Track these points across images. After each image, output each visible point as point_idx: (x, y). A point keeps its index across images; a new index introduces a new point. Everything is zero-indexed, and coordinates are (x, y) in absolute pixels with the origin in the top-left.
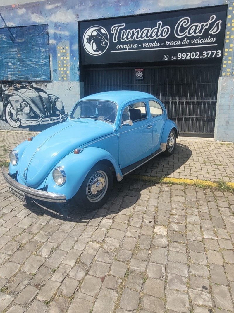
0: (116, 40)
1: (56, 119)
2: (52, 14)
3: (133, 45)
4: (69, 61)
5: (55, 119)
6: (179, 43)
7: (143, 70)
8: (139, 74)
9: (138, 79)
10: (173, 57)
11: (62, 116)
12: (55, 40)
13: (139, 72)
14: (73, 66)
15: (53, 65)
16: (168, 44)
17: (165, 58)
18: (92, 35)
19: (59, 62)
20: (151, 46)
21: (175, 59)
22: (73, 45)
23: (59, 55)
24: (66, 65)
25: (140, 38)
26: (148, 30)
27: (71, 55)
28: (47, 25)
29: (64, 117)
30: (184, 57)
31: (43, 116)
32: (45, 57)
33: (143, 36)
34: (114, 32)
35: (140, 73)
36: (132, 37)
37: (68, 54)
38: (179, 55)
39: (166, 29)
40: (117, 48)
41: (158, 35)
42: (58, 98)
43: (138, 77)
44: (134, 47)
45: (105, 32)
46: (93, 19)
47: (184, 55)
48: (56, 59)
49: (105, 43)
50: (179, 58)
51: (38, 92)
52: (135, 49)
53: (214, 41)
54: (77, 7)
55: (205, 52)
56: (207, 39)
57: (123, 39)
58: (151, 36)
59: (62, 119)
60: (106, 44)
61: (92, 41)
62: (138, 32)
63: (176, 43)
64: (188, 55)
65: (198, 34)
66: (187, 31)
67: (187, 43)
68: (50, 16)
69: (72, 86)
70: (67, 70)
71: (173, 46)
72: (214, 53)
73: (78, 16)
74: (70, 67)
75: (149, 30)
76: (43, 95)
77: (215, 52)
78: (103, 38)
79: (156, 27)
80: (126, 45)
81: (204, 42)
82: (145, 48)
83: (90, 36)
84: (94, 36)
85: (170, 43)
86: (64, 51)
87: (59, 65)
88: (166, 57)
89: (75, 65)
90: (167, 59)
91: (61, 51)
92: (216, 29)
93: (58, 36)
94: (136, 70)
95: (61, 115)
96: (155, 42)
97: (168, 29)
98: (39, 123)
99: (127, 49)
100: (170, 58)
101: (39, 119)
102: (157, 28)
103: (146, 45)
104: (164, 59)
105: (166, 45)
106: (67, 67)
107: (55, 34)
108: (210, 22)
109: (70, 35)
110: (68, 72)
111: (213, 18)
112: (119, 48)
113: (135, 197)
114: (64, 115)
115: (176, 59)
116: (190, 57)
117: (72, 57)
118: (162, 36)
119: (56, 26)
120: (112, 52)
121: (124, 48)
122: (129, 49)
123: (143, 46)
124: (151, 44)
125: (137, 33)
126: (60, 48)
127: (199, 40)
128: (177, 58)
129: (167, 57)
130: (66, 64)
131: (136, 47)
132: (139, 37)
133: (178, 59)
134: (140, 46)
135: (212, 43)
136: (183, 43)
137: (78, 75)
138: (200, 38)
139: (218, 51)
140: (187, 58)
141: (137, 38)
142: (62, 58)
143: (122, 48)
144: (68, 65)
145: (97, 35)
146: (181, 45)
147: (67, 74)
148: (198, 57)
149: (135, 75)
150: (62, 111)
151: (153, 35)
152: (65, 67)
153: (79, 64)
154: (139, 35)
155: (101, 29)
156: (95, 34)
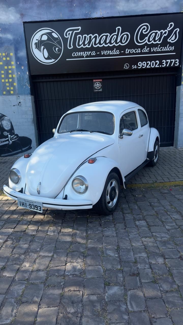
0: (71, 47)
1: (3, 142)
3: (91, 52)
4: (15, 70)
6: (139, 51)
7: (101, 80)
8: (98, 85)
9: (97, 91)
10: (134, 66)
11: (12, 137)
14: (21, 76)
16: (128, 52)
17: (125, 67)
18: (42, 39)
19: (3, 72)
20: (110, 54)
21: (136, 68)
22: (19, 52)
23: (1, 63)
24: (12, 76)
25: (98, 45)
26: (107, 36)
27: (17, 63)
29: (14, 138)
30: (144, 66)
33: (102, 42)
34: (68, 36)
35: (99, 84)
36: (89, 43)
37: (13, 63)
38: (140, 64)
39: (125, 36)
40: (73, 55)
41: (118, 42)
42: (4, 116)
43: (96, 88)
44: (92, 55)
45: (58, 37)
46: (42, 20)
47: (144, 64)
49: (58, 49)
50: (140, 66)
52: (93, 56)
53: (172, 49)
54: (21, 5)
55: (165, 61)
56: (166, 47)
57: (79, 45)
58: (110, 42)
59: (11, 140)
60: (60, 50)
61: (43, 47)
62: (96, 37)
63: (136, 51)
64: (148, 63)
65: (157, 42)
66: (147, 38)
67: (147, 51)
69: (21, 101)
70: (13, 81)
71: (133, 54)
72: (172, 61)
73: (22, 15)
74: (17, 78)
75: (108, 35)
77: (174, 60)
78: (55, 43)
80: (83, 53)
81: (163, 50)
82: (104, 55)
83: (39, 41)
84: (44, 41)
85: (130, 51)
86: (8, 59)
87: (3, 76)
88: (126, 65)
90: (127, 68)
91: (4, 59)
92: (174, 37)
94: (94, 81)
95: (9, 136)
96: (115, 49)
97: (127, 35)
99: (85, 57)
100: (131, 67)
102: (116, 33)
103: (105, 53)
104: (124, 68)
105: (126, 53)
106: (12, 78)
108: (168, 29)
109: (14, 39)
110: (15, 84)
111: (171, 25)
112: (75, 55)
116: (150, 65)
117: (19, 67)
118: (122, 43)
120: (67, 60)
121: (81, 55)
122: (87, 57)
123: (102, 54)
124: (110, 51)
125: (94, 39)
126: (2, 54)
127: (158, 48)
128: (137, 67)
129: (127, 66)
130: (12, 74)
131: (94, 54)
132: (97, 43)
133: (139, 68)
134: (99, 53)
135: (171, 52)
136: (143, 52)
137: (28, 86)
138: (159, 46)
139: (176, 60)
140: (148, 67)
141: (95, 44)
142: (6, 67)
143: (79, 55)
144: (14, 76)
145: (47, 40)
146: (141, 53)
147: (14, 87)
148: (158, 65)
149: (93, 86)
150: (11, 131)
151: (112, 42)
152: (10, 78)
153: (28, 74)
154: (97, 42)
155: (52, 33)
156: (45, 38)
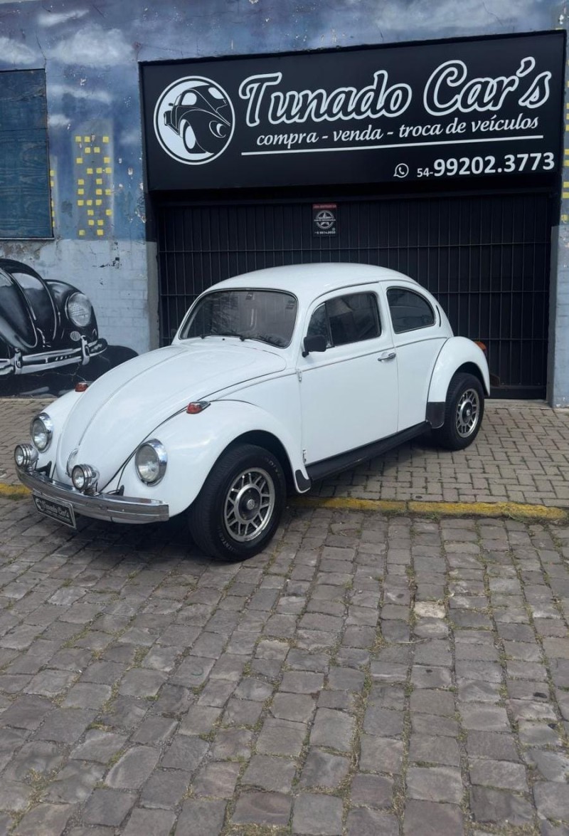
0: (255, 122)
1: (69, 357)
2: (58, 39)
3: (305, 135)
4: (111, 179)
5: (64, 357)
6: (436, 130)
7: (335, 206)
8: (325, 219)
9: (321, 233)
10: (423, 171)
11: (90, 345)
12: (67, 116)
13: (325, 212)
14: (126, 194)
15: (61, 191)
16: (406, 134)
17: (398, 173)
18: (183, 104)
19: (81, 182)
20: (357, 139)
21: (427, 174)
22: (123, 133)
23: (79, 161)
24: (104, 192)
25: (326, 117)
26: (348, 94)
27: (116, 161)
28: (41, 72)
29: (96, 348)
30: (452, 171)
31: (25, 346)
32: (33, 165)
33: (335, 110)
34: (249, 96)
35: (328, 215)
36: (302, 112)
37: (107, 160)
38: (439, 165)
39: (399, 92)
40: (258, 143)
41: (378, 108)
42: (75, 290)
43: (321, 226)
44: (308, 141)
45: (222, 97)
46: (185, 57)
47: (452, 164)
48: (70, 172)
49: (221, 128)
50: (439, 171)
51: (9, 272)
52: (312, 145)
53: (534, 125)
54: (137, 23)
55: (512, 157)
56: (513, 121)
57: (275, 117)
58: (357, 110)
59: (87, 354)
60: (226, 130)
61: (183, 122)
62: (319, 97)
63: (428, 130)
64: (464, 163)
65: (490, 107)
66: (459, 97)
67: (459, 130)
68: (53, 44)
69: (122, 254)
70: (105, 206)
71: (421, 138)
72: (535, 158)
73: (138, 47)
74: (116, 197)
75: (351, 92)
76: (26, 281)
77: (539, 156)
78: (216, 113)
79: (372, 84)
80: (286, 136)
81: (505, 128)
82: (340, 143)
83: (175, 107)
84: (188, 107)
85: (411, 132)
86: (97, 150)
87: (81, 192)
88: (400, 169)
89: (129, 193)
90: (404, 175)
91: (88, 150)
92: (537, 93)
93: (78, 105)
94: (316, 207)
95: (84, 343)
96: (370, 126)
97: (405, 91)
98: (12, 368)
99: (289, 147)
100: (413, 172)
101: (12, 356)
102: (374, 87)
103: (343, 136)
104: (395, 175)
105: (401, 136)
106: (104, 197)
107: (67, 97)
108: (520, 74)
109: (114, 104)
110: (109, 212)
111: (528, 64)
112: (265, 142)
113: (348, 547)
114: (95, 343)
115: (430, 175)
116: (469, 168)
117: (120, 169)
118: (389, 111)
119: (72, 74)
120: (243, 154)
121: (280, 143)
122: (293, 147)
123: (336, 139)
124: (358, 132)
126: (83, 139)
127: (493, 122)
128: (432, 173)
129: (404, 169)
130: (103, 187)
131: (313, 140)
132: (321, 112)
133: (436, 175)
134: (326, 137)
135: (530, 132)
136: (447, 132)
137: (140, 218)
138: (495, 116)
139: (545, 155)
140: (462, 172)
141: (318, 115)
142: (90, 171)
143: (274, 143)
144: (108, 192)
145: (197, 105)
146: (443, 136)
147: (106, 219)
148: (491, 169)
149: (312, 220)
150: (90, 330)
151: (363, 109)
152: (99, 197)
153: (142, 187)
154: (323, 108)
155: (208, 87)
156: (190, 100)
